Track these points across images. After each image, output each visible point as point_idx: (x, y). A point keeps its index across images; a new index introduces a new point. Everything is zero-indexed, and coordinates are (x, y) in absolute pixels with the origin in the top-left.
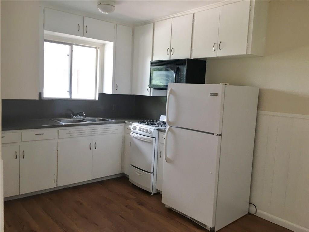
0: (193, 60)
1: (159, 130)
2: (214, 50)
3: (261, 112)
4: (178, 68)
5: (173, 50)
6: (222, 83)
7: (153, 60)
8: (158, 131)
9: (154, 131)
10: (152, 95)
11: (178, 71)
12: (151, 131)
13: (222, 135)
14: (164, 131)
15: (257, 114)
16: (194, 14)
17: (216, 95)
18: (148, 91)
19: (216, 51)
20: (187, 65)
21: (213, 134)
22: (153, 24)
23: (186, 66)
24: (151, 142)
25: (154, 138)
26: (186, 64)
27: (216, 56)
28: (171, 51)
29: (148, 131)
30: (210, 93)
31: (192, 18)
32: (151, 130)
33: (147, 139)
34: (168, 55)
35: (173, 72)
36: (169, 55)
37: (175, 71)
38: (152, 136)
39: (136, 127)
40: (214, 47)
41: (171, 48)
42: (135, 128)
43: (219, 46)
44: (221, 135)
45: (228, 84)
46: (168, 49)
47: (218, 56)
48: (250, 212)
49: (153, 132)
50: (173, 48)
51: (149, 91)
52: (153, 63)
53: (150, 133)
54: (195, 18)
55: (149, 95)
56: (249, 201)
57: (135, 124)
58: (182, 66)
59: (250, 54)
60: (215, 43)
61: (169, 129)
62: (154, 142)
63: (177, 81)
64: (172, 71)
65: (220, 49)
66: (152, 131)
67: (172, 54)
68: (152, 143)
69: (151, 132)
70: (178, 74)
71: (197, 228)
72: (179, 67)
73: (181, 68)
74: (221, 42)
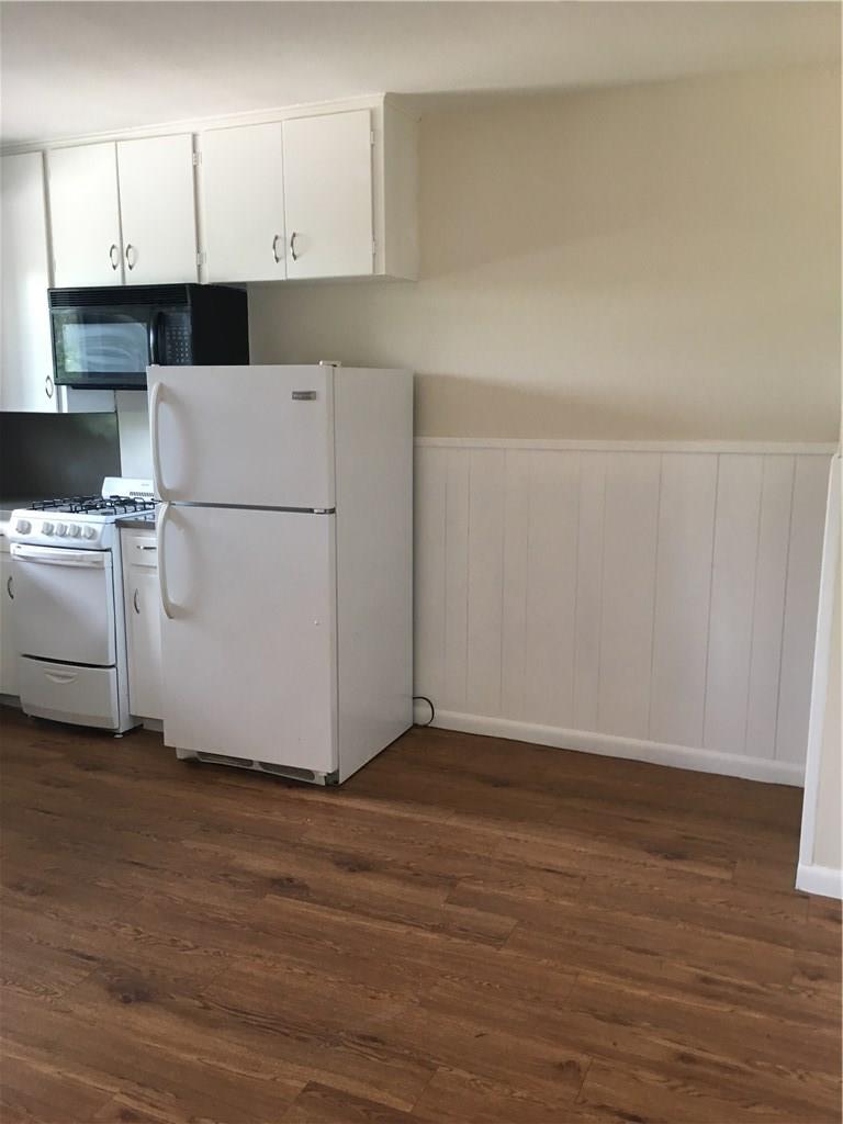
0: (206, 286)
1: (120, 524)
2: (277, 259)
3: (424, 441)
4: (161, 314)
5: (130, 250)
6: (324, 359)
7: (57, 286)
8: (117, 526)
9: (104, 528)
10: (65, 411)
11: (160, 325)
12: (94, 531)
13: (337, 510)
14: (151, 526)
15: (415, 447)
16: (194, 136)
17: (307, 396)
18: (50, 396)
19: (282, 262)
20: (192, 305)
21: (311, 511)
22: (40, 154)
23: (189, 308)
24: (97, 568)
25: (106, 550)
26: (189, 300)
27: (284, 278)
28: (124, 253)
29: (82, 533)
30: (294, 393)
31: (191, 150)
32: (93, 526)
33: (82, 556)
34: (114, 267)
35: (141, 327)
36: (119, 268)
37: (152, 324)
38: (99, 544)
39: (29, 525)
40: (274, 247)
41: (126, 247)
42: (25, 529)
43: (292, 245)
44: (333, 511)
45: (338, 363)
46: (113, 247)
47: (290, 276)
48: (416, 722)
49: (103, 532)
50: (129, 247)
51: (54, 396)
52: (58, 298)
53: (89, 538)
54: (200, 148)
55: (54, 410)
56: (411, 694)
57: (20, 515)
58: (174, 309)
59: (383, 273)
60: (276, 238)
61: (168, 515)
62: (107, 564)
63: (160, 358)
64: (139, 325)
65: (295, 257)
66: (99, 528)
67: (131, 267)
68: (103, 569)
69: (93, 534)
70: (163, 336)
71: (290, 787)
72: (164, 310)
73: (171, 315)
74: (294, 235)
